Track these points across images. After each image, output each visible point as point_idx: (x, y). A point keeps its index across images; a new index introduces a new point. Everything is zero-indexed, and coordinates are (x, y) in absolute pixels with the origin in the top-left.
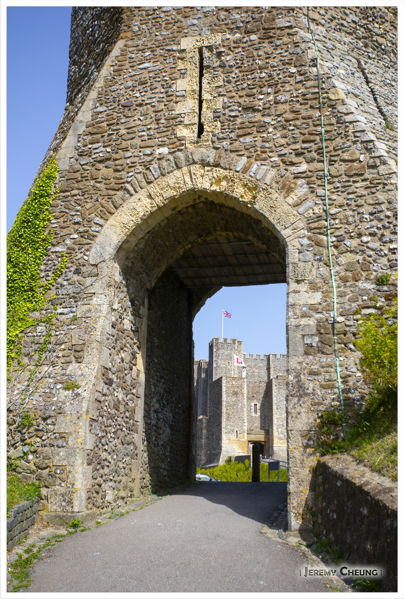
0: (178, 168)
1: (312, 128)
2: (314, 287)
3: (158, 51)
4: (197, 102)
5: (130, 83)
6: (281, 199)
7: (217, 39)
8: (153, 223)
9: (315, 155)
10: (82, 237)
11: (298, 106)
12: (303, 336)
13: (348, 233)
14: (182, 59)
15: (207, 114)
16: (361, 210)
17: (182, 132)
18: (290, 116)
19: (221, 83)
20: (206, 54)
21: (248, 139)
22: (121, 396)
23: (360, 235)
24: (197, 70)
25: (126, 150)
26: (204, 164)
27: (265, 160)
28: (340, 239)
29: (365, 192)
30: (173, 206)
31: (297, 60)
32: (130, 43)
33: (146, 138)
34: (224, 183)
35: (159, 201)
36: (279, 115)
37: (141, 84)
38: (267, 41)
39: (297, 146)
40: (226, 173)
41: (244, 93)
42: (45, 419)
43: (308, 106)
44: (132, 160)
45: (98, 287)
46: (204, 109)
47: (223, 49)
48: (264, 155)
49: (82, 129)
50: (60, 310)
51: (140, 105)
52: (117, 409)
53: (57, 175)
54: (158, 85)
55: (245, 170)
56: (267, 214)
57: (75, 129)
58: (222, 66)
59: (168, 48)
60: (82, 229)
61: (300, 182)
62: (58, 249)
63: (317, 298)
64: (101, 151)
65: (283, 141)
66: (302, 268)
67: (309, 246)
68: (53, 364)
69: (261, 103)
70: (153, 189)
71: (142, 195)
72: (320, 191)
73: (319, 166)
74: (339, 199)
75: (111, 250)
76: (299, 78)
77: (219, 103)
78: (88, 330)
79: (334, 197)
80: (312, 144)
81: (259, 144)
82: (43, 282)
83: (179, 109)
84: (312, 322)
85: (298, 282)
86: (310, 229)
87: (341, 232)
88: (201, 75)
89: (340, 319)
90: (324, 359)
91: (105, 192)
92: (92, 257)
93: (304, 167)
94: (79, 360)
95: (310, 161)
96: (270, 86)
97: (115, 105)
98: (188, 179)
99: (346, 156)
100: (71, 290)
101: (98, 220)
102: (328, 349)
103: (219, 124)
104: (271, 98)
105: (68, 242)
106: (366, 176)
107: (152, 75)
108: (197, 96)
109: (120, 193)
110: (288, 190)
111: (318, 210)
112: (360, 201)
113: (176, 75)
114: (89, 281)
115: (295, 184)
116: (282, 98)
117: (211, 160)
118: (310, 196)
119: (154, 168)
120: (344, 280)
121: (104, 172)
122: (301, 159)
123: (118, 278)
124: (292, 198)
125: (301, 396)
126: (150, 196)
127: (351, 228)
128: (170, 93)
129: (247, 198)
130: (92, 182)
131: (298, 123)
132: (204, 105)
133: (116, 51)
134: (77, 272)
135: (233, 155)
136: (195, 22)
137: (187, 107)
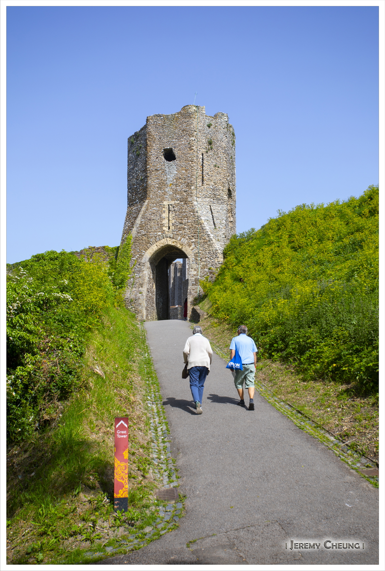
0: (164, 238)
1: (196, 230)
2: (195, 270)
3: (158, 204)
4: (168, 220)
5: (150, 213)
6: (188, 248)
7: (173, 203)
8: (158, 252)
10: (140, 256)
11: (193, 224)
13: (203, 257)
14: (164, 207)
16: (206, 252)
17: (164, 228)
18: (191, 226)
19: (174, 216)
20: (170, 206)
21: (181, 232)
22: (151, 295)
23: (206, 258)
24: (168, 211)
25: (150, 232)
26: (170, 238)
27: (185, 237)
28: (201, 259)
29: (207, 247)
30: (162, 248)
31: (193, 211)
32: (150, 201)
33: (155, 229)
34: (175, 243)
35: (159, 247)
36: (188, 226)
37: (154, 213)
38: (186, 204)
39: (192, 234)
40: (175, 240)
41: (180, 219)
42: (136, 300)
43: (195, 224)
44: (152, 235)
45: (145, 269)
46: (170, 223)
47: (174, 206)
48: (185, 236)
49: (138, 225)
50: (136, 275)
51: (153, 220)
52: (150, 298)
53: (132, 238)
54: (158, 214)
55: (180, 240)
56: (185, 252)
57: (136, 226)
58: (174, 210)
59: (160, 204)
60: (140, 254)
61: (193, 244)
62: (134, 259)
63: (195, 272)
64: (143, 232)
65: (189, 233)
66: (193, 266)
67: (194, 260)
68: (136, 288)
69: (184, 222)
70: (157, 244)
71: (155, 245)
72: (197, 247)
73: (197, 240)
74: (202, 249)
75: (147, 259)
76: (193, 216)
77: (173, 221)
78: (144, 280)
79: (200, 248)
80: (196, 234)
81: (183, 233)
82: (130, 267)
83: (164, 222)
84: (194, 278)
85: (192, 269)
86: (195, 256)
87: (202, 257)
88: (169, 213)
89: (200, 278)
90: (196, 287)
91: (145, 244)
92: (143, 261)
93: (194, 240)
94: (142, 287)
95: (195, 238)
96: (186, 217)
97: (147, 219)
98: (166, 242)
99: (203, 238)
100: (138, 269)
101: (144, 251)
102: (197, 284)
103: (173, 227)
104: (186, 221)
105: (136, 257)
106: (208, 243)
107: (156, 211)
109: (149, 244)
110: (190, 246)
111: (197, 251)
112: (206, 250)
113: (163, 212)
114: (142, 267)
116: (189, 221)
117: (172, 237)
118: (195, 248)
119: (157, 238)
120: (202, 268)
121: (144, 238)
122: (193, 238)
123: (149, 266)
124: (191, 248)
126: (157, 246)
127: (204, 256)
128: (161, 217)
129: (180, 248)
130: (142, 241)
131: (193, 228)
132: (170, 221)
133: (146, 203)
134: (139, 265)
135: (177, 236)
136: (167, 197)
137: (165, 222)
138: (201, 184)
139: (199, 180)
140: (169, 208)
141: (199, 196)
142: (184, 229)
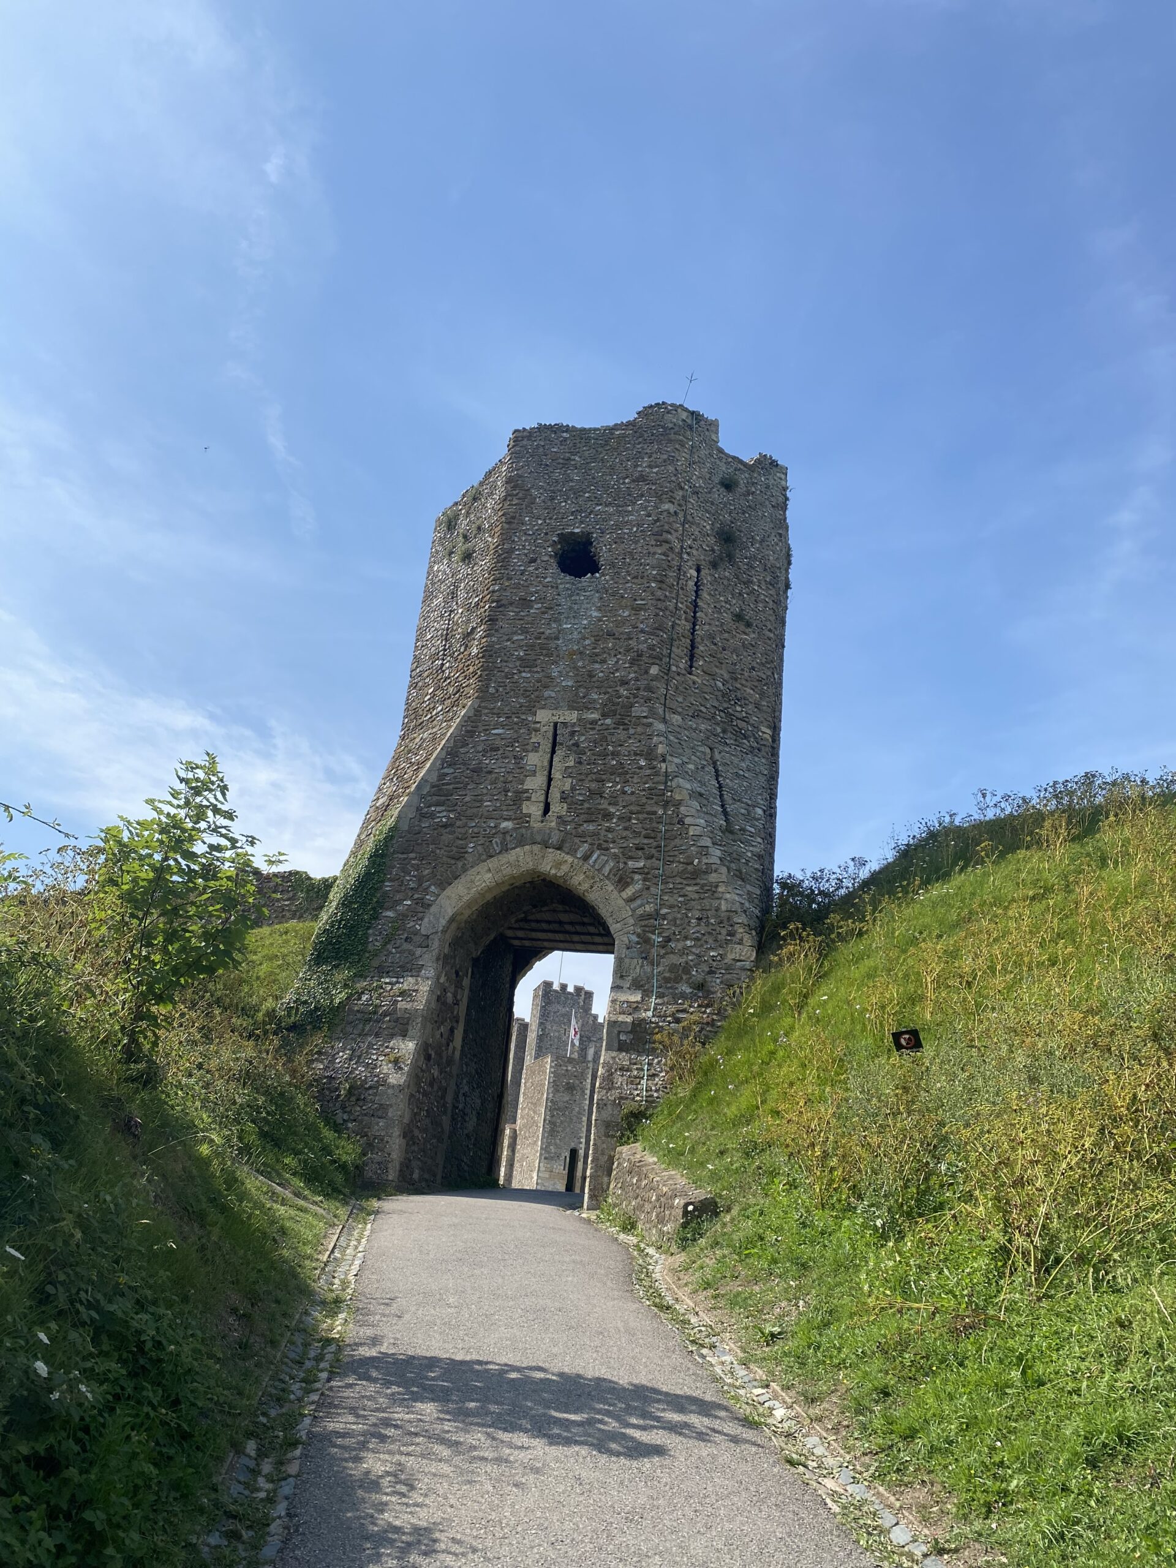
1: (655, 825)
2: (635, 986)
3: (514, 719)
5: (481, 748)
6: (615, 893)
7: (572, 717)
8: (489, 897)
9: (653, 851)
10: (417, 904)
11: (643, 800)
12: (619, 1032)
13: (675, 934)
14: (537, 732)
15: (555, 794)
16: (690, 914)
20: (561, 730)
23: (685, 938)
24: (550, 745)
25: (470, 817)
26: (548, 846)
28: (667, 940)
29: (695, 897)
30: (511, 882)
31: (648, 753)
33: (492, 808)
34: (564, 868)
35: (499, 879)
36: (625, 807)
37: (493, 748)
38: (621, 727)
39: (638, 841)
43: (653, 801)
44: (476, 829)
45: (427, 959)
48: (605, 846)
49: (426, 789)
51: (490, 773)
53: (396, 834)
54: (510, 755)
55: (586, 858)
56: (599, 906)
57: (419, 788)
61: (637, 877)
62: (389, 913)
63: (636, 996)
64: (445, 814)
65: (626, 834)
66: (627, 966)
67: (638, 943)
68: (378, 1036)
70: (492, 863)
71: (483, 868)
72: (654, 890)
73: (656, 864)
74: (671, 900)
75: (444, 923)
77: (568, 785)
78: (415, 1004)
79: (666, 898)
80: (652, 840)
82: (371, 947)
83: (528, 784)
84: (629, 1020)
86: (639, 926)
87: (668, 934)
88: (553, 752)
89: (655, 1019)
90: (635, 1057)
92: (424, 927)
93: (642, 863)
94: (403, 1035)
95: (648, 858)
96: (619, 775)
97: (464, 768)
99: (682, 859)
100: (399, 958)
102: (640, 1047)
104: (619, 787)
105: (401, 908)
106: (699, 881)
107: (505, 743)
108: (546, 773)
111: (649, 908)
112: (688, 906)
113: (530, 748)
114: (419, 951)
115: (633, 879)
116: (629, 790)
117: (554, 842)
119: (496, 842)
121: (446, 837)
122: (640, 853)
123: (446, 951)
125: (610, 1089)
127: (677, 931)
128: (521, 765)
129: (582, 888)
130: (433, 847)
131: (642, 817)
132: (553, 783)
133: (469, 712)
134: (408, 941)
135: (577, 840)
136: (553, 694)
137: (535, 783)
138: (683, 664)
139: (680, 651)
140: (555, 735)
141: (674, 705)
142: (608, 816)
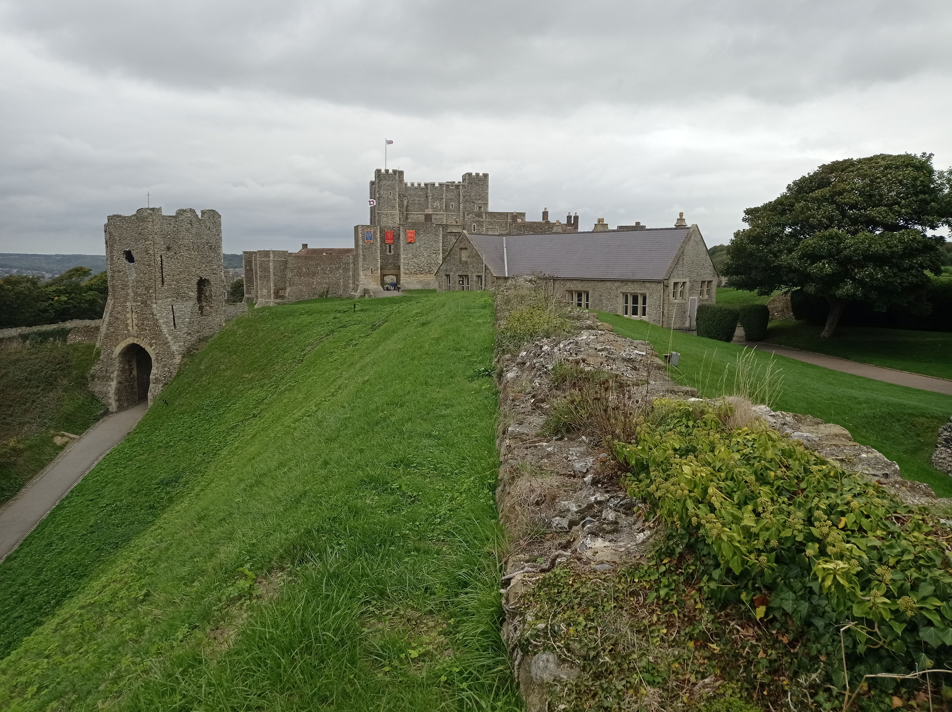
0: (129, 337)
1: (156, 331)
4: (132, 320)
11: (153, 326)
12: (153, 380)
16: (165, 353)
17: (129, 328)
18: (151, 328)
19: (137, 317)
21: (143, 332)
23: (165, 358)
25: (118, 330)
26: (135, 337)
27: (147, 338)
28: (162, 359)
29: (166, 349)
30: (130, 345)
31: (152, 314)
32: (115, 301)
33: (122, 328)
35: (126, 345)
37: (119, 313)
38: (146, 307)
40: (137, 340)
41: (141, 320)
44: (120, 333)
45: (115, 363)
46: (133, 323)
47: (136, 307)
49: (107, 323)
50: (108, 369)
51: (120, 319)
53: (103, 335)
55: (143, 339)
56: (148, 351)
58: (136, 312)
59: (124, 304)
60: (111, 349)
61: (154, 344)
63: (156, 371)
64: (112, 330)
65: (150, 334)
66: (154, 364)
67: (156, 359)
68: (107, 381)
69: (145, 323)
73: (157, 341)
74: (161, 349)
75: (118, 355)
76: (153, 319)
77: (136, 322)
78: (114, 374)
80: (156, 335)
81: (145, 334)
85: (154, 367)
86: (157, 355)
88: (132, 313)
89: (159, 377)
91: (115, 341)
92: (114, 356)
93: (154, 341)
94: (113, 381)
96: (147, 319)
97: (114, 318)
98: (132, 340)
99: (163, 340)
100: (110, 363)
101: (114, 347)
103: (137, 327)
105: (108, 352)
106: (166, 345)
107: (121, 311)
109: (118, 341)
110: (151, 346)
111: (157, 352)
113: (127, 312)
116: (149, 323)
118: (156, 348)
119: (124, 336)
120: (162, 367)
121: (113, 335)
122: (154, 338)
123: (119, 361)
124: (153, 348)
126: (124, 343)
127: (163, 356)
128: (126, 317)
129: (143, 347)
130: (111, 337)
131: (153, 330)
133: (112, 302)
135: (140, 335)
136: (130, 298)
137: (129, 321)
138: (160, 286)
139: (159, 282)
140: (132, 309)
141: (159, 298)
142: (146, 330)
